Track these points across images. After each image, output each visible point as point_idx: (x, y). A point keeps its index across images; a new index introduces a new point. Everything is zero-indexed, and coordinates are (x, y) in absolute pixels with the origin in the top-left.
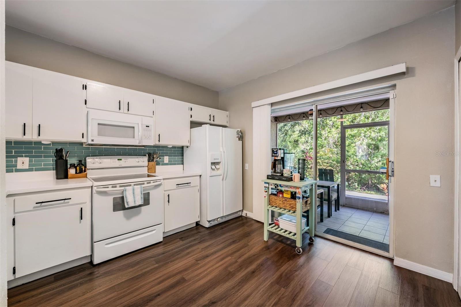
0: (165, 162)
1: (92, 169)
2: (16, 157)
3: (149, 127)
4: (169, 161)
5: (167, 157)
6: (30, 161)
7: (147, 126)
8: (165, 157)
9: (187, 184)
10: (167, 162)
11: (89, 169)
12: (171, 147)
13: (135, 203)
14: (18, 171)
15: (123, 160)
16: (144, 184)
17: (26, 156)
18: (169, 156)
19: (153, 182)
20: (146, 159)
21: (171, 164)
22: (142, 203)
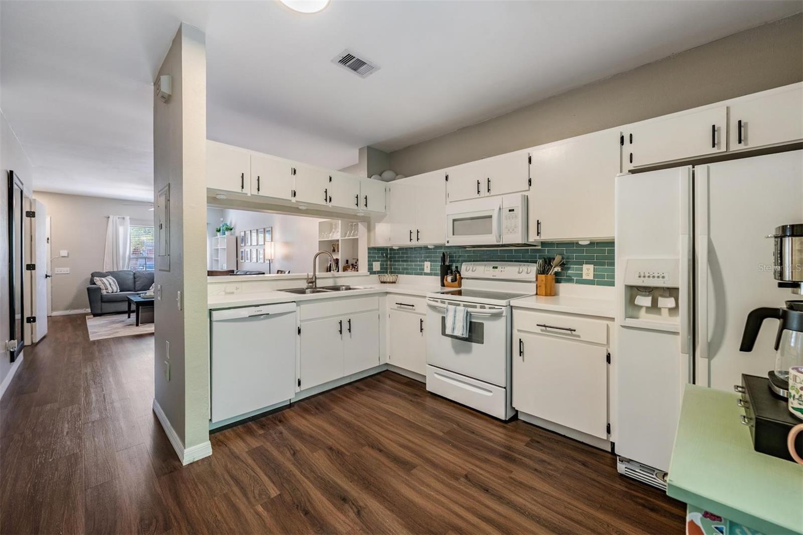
0: (584, 278)
1: (467, 278)
2: (423, 261)
3: (513, 210)
4: (595, 276)
5: (591, 267)
6: (431, 265)
7: (510, 211)
8: (585, 267)
9: (569, 332)
10: (591, 277)
11: (465, 278)
12: (588, 243)
13: (453, 331)
14: (426, 274)
15: (499, 269)
16: (475, 307)
17: (429, 261)
18: (595, 264)
19: (490, 308)
20: (533, 269)
21: (599, 284)
22: (463, 335)
